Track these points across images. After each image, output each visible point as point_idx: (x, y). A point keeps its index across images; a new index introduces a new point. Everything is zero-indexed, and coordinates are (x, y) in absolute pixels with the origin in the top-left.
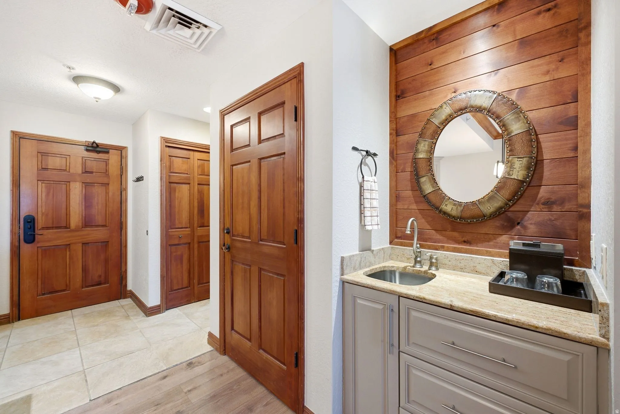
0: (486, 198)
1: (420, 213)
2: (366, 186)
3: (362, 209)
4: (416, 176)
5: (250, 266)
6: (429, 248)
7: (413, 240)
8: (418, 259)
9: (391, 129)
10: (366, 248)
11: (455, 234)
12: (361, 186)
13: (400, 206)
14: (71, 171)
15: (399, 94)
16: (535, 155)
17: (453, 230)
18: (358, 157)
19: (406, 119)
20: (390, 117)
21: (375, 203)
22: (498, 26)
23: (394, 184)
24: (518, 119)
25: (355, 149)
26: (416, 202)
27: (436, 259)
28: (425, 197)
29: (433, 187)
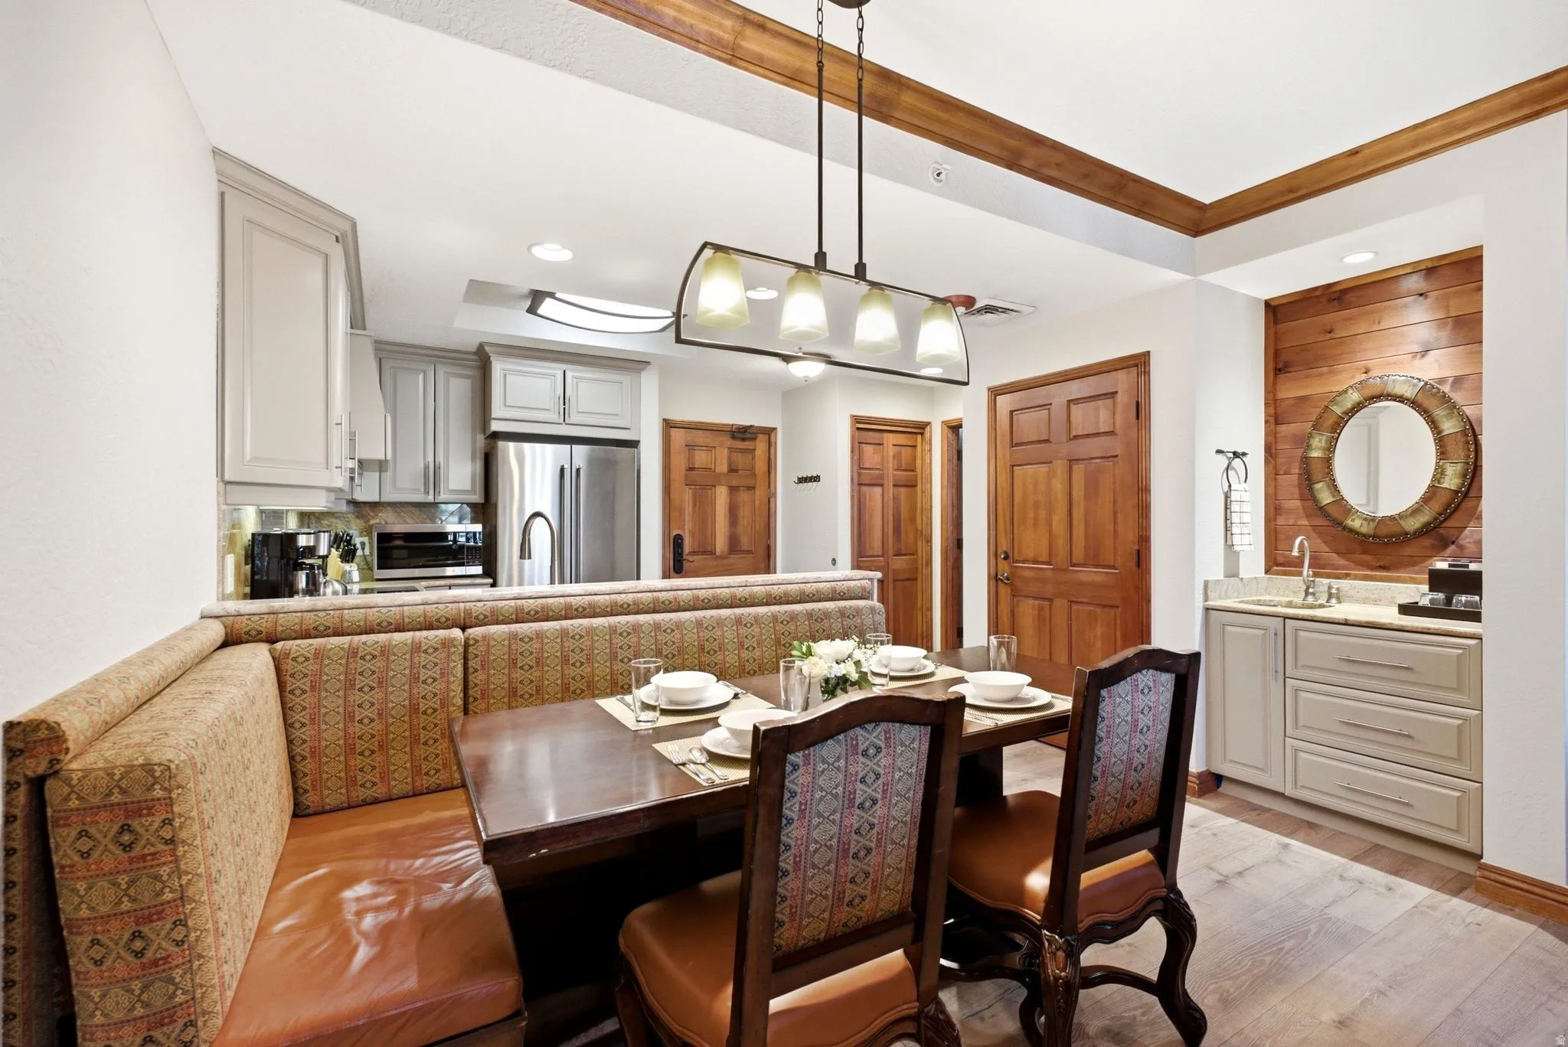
0: (1410, 511)
1: (1314, 531)
2: (1234, 496)
3: (1229, 525)
4: (1307, 482)
5: (1051, 600)
6: (1329, 576)
7: (1302, 567)
8: (1311, 590)
9: (1267, 414)
10: (1232, 573)
11: (1366, 557)
12: (1227, 497)
13: (1281, 521)
14: (717, 470)
15: (1280, 366)
16: (1472, 460)
17: (1364, 552)
18: (1223, 461)
19: (1291, 402)
20: (1266, 399)
21: (1246, 518)
22: (1426, 297)
23: (1271, 490)
24: (1450, 416)
25: (1219, 452)
26: (1308, 516)
27: (1338, 589)
28: (1322, 510)
29: (1334, 496)
